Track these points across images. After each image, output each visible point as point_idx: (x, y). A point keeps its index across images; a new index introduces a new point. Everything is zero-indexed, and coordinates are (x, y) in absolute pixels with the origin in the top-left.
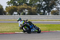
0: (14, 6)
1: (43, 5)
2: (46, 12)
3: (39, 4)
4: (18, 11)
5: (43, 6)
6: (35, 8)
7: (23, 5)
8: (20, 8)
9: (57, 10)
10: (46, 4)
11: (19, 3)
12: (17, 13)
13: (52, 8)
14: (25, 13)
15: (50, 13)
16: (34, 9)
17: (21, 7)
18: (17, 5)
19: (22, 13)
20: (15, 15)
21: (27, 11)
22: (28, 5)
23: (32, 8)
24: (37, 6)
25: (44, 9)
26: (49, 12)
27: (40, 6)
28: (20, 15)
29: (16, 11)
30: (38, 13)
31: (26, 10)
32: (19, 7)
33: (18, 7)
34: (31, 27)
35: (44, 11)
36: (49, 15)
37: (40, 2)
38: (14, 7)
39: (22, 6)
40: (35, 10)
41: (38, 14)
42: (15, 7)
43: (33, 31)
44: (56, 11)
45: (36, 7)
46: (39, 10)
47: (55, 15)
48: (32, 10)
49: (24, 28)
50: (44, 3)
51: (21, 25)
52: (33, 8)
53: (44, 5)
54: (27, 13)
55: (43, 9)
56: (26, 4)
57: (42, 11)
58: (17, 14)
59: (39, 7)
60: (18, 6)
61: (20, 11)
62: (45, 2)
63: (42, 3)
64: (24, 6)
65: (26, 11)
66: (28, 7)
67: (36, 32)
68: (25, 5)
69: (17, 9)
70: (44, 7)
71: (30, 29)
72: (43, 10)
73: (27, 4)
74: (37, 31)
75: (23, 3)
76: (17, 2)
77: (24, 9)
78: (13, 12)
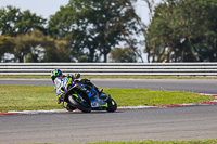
0: (3, 37)
1: (88, 33)
2: (98, 52)
3: (78, 29)
4: (15, 50)
5: (89, 36)
6: (65, 42)
7: (30, 33)
8: (21, 41)
9: (128, 46)
10: (97, 30)
11: (20, 27)
12: (12, 56)
13: (114, 43)
14: (37, 56)
15: (109, 55)
16: (61, 45)
17: (26, 38)
18: (13, 34)
19: (28, 56)
20: (7, 61)
21: (42, 49)
22: (46, 34)
23: (58, 42)
24: (70, 36)
25: (92, 46)
26: (105, 53)
27: (79, 35)
28: (21, 61)
29: (11, 52)
30: (74, 55)
31: (38, 48)
32: (18, 38)
33: (18, 40)
34: (90, 95)
35: (92, 51)
36: (105, 61)
37: (78, 24)
38: (5, 40)
39: (27, 35)
40: (67, 47)
41: (75, 59)
42: (8, 37)
43: (97, 105)
44: (126, 50)
45: (68, 40)
46: (77, 47)
47: (123, 61)
48: (57, 46)
49: (70, 98)
50: (91, 26)
51: (62, 89)
52: (60, 43)
53: (92, 32)
54: (41, 55)
55: (88, 44)
56: (38, 31)
57: (86, 50)
58: (15, 60)
59: (78, 39)
60: (16, 35)
61: (22, 50)
62: (95, 24)
63: (84, 28)
64: (32, 37)
65: (40, 51)
66: (45, 39)
67: (104, 108)
68: (36, 34)
69: (15, 45)
70: (90, 39)
71: (88, 100)
72: (89, 47)
73: (42, 29)
74: (106, 105)
75: (30, 28)
76: (12, 25)
77: (35, 44)
78: (3, 54)
